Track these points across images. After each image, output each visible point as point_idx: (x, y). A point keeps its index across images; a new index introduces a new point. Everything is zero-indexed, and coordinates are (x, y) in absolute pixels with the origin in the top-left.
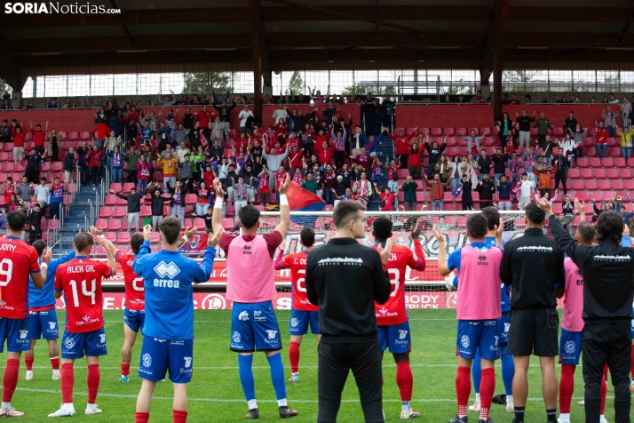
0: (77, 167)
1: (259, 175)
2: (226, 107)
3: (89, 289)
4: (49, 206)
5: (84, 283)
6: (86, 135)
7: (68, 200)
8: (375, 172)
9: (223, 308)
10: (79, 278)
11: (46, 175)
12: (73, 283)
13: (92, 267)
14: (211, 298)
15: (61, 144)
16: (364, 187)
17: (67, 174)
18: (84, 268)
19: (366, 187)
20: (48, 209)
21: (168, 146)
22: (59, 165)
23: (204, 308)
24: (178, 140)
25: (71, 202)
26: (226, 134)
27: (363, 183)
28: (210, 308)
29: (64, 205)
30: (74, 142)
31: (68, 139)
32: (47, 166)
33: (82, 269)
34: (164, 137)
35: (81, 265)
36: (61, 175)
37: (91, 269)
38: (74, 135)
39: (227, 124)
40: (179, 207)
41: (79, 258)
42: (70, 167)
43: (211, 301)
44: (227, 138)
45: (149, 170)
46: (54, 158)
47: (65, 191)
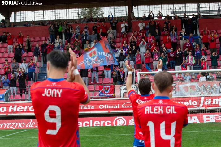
0: (41, 54)
1: (135, 55)
2: (114, 22)
3: (168, 132)
4: (28, 74)
5: (163, 126)
6: (44, 38)
7: (38, 71)
8: (197, 52)
9: (125, 125)
10: (157, 119)
11: (25, 58)
12: (151, 124)
13: (173, 108)
14: (118, 119)
15: (31, 43)
16: (191, 59)
17: (35, 58)
18: (164, 109)
19: (192, 59)
20: (27, 76)
21: (87, 42)
22: (31, 53)
23: (115, 125)
24: (92, 39)
25: (39, 71)
26: (115, 36)
27: (190, 57)
28: (118, 125)
29: (35, 73)
30: (38, 42)
31: (34, 41)
32: (25, 54)
33: (161, 110)
34: (84, 38)
35: (160, 105)
36: (33, 58)
37: (171, 110)
38: (38, 39)
39: (115, 31)
40: (95, 72)
41: (159, 98)
42: (37, 54)
43: (118, 121)
44: (115, 38)
45: (78, 54)
46: (29, 50)
47: (35, 66)
